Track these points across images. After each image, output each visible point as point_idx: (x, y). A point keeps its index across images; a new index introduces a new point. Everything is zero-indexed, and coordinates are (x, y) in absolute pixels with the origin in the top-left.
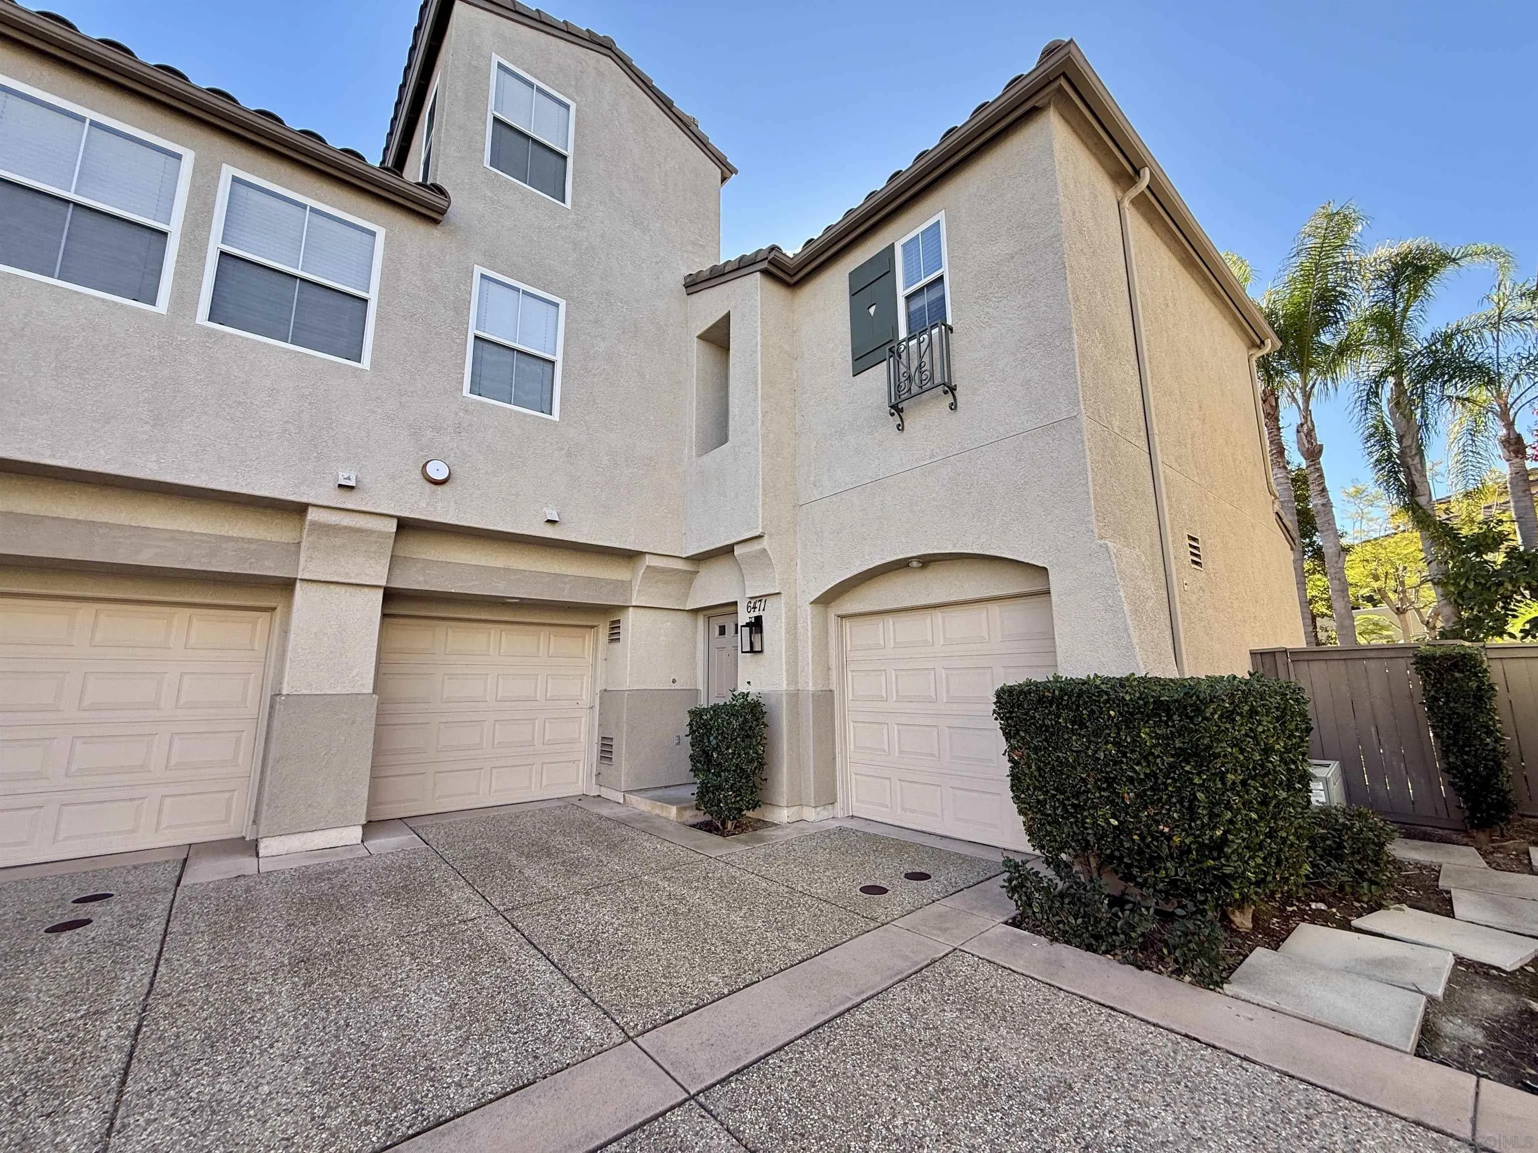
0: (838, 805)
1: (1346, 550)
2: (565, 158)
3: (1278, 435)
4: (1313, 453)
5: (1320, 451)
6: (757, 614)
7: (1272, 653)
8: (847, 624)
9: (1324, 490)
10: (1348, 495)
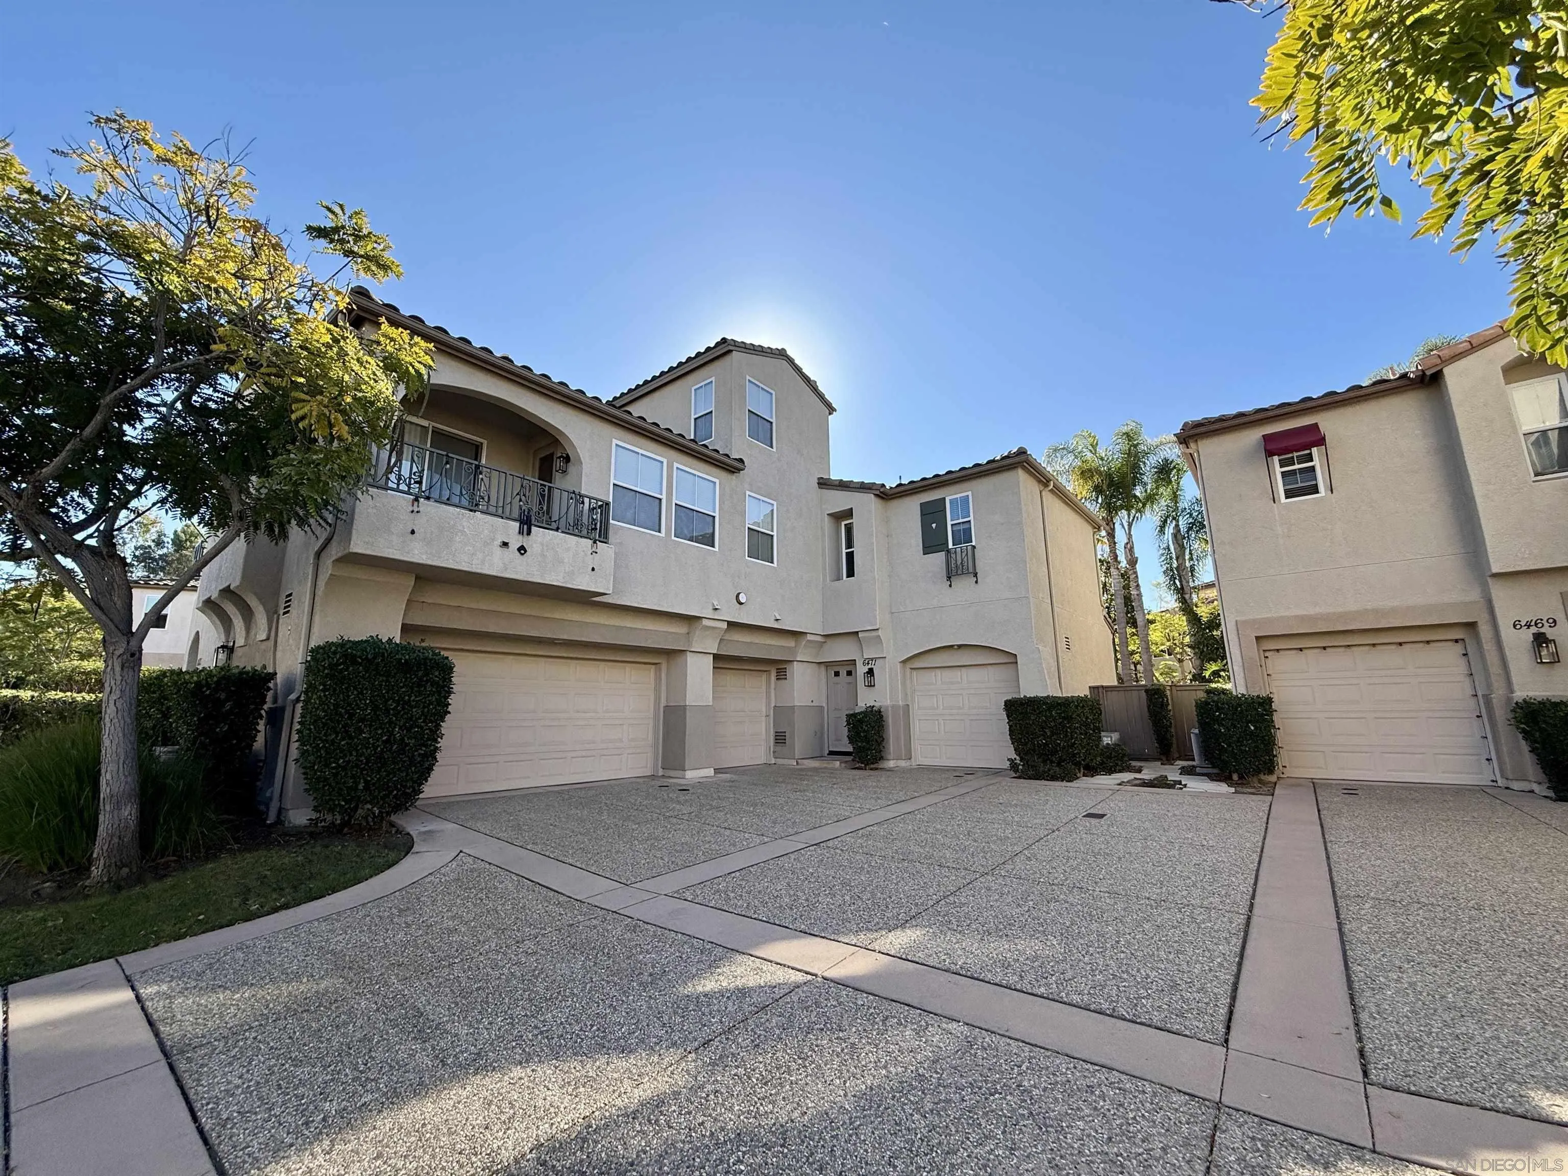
0: (913, 759)
1: (1152, 622)
2: (771, 423)
3: (1114, 547)
4: (1133, 562)
5: (1136, 561)
6: (870, 666)
7: (1097, 687)
8: (915, 673)
9: (1138, 585)
10: (1153, 585)
